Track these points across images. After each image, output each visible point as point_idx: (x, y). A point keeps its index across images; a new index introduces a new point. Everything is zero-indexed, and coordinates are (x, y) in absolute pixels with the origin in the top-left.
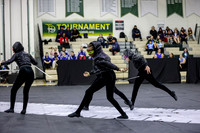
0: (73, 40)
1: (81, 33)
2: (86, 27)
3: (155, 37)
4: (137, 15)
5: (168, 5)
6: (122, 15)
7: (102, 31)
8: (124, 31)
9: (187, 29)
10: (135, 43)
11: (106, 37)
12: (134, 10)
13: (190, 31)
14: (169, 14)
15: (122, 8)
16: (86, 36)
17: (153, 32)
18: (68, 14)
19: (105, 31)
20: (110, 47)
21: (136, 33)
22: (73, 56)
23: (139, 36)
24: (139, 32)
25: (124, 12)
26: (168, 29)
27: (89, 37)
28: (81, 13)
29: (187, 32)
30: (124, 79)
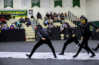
0: (8, 19)
1: (12, 16)
2: (14, 13)
3: (48, 18)
4: (39, 7)
5: (55, 2)
6: (32, 7)
7: (22, 15)
8: (33, 15)
9: (64, 13)
10: (38, 20)
11: (24, 18)
12: (38, 5)
13: (66, 14)
14: (55, 6)
15: (32, 4)
16: (14, 17)
17: (48, 15)
18: (5, 7)
19: (24, 15)
20: (26, 23)
21: (39, 16)
22: (8, 28)
23: (41, 17)
24: (40, 15)
25: (33, 5)
26: (55, 14)
27: (16, 18)
28: (12, 6)
29: (64, 15)
30: (33, 39)
